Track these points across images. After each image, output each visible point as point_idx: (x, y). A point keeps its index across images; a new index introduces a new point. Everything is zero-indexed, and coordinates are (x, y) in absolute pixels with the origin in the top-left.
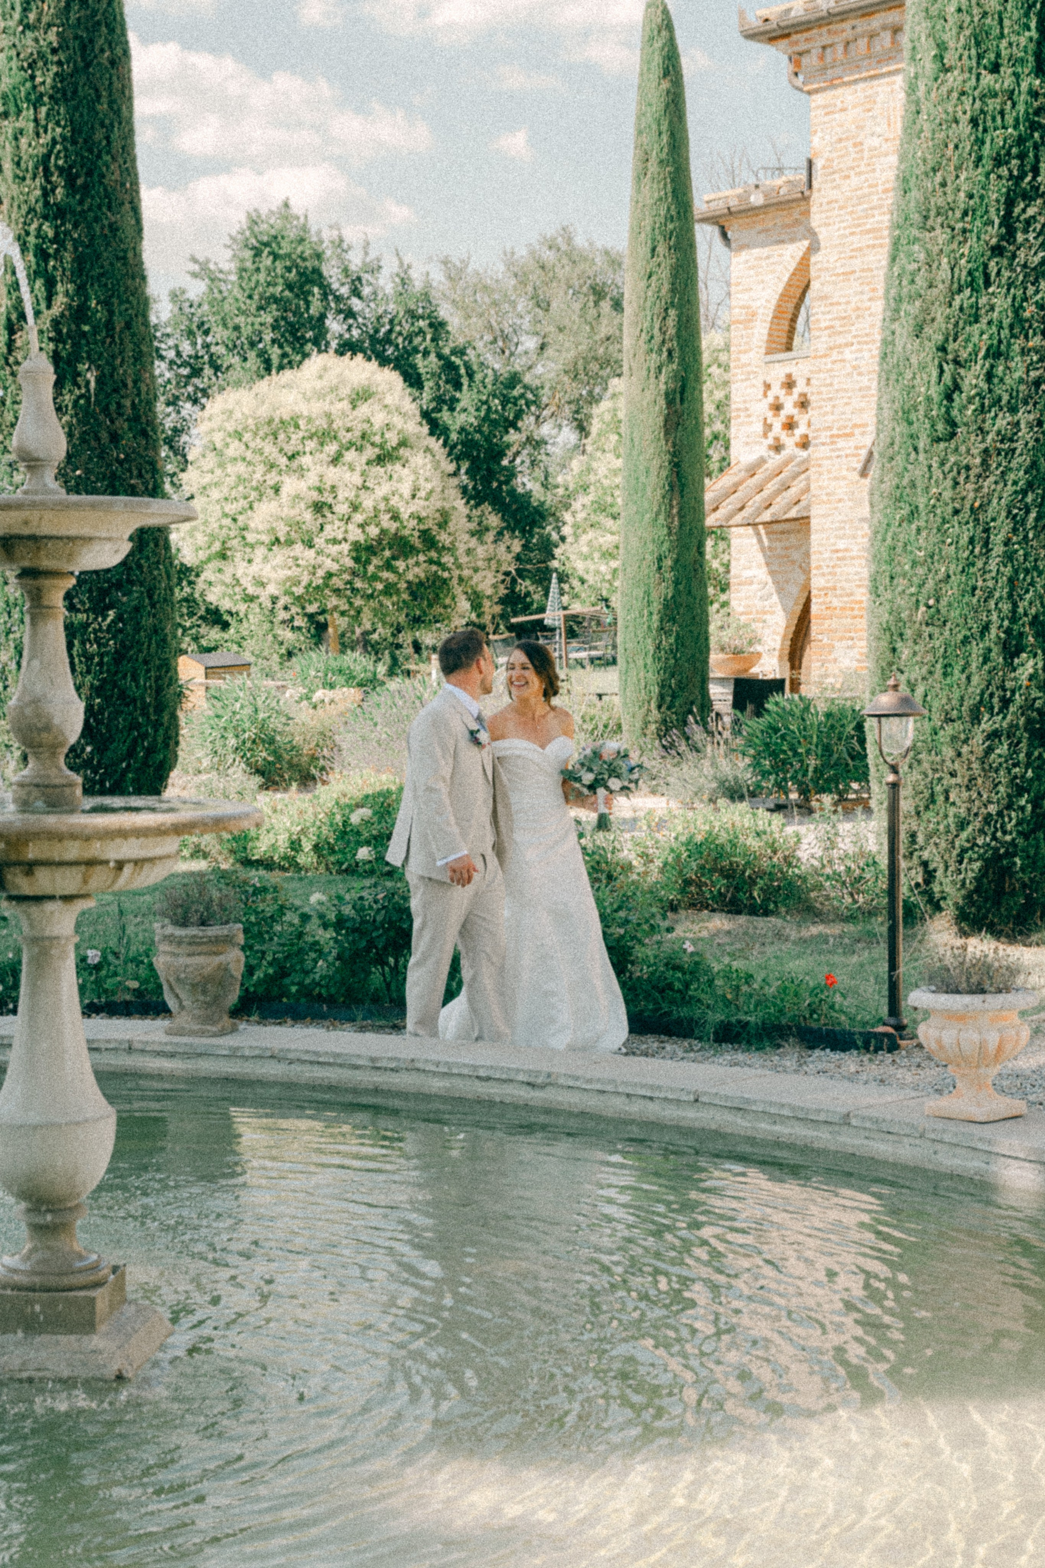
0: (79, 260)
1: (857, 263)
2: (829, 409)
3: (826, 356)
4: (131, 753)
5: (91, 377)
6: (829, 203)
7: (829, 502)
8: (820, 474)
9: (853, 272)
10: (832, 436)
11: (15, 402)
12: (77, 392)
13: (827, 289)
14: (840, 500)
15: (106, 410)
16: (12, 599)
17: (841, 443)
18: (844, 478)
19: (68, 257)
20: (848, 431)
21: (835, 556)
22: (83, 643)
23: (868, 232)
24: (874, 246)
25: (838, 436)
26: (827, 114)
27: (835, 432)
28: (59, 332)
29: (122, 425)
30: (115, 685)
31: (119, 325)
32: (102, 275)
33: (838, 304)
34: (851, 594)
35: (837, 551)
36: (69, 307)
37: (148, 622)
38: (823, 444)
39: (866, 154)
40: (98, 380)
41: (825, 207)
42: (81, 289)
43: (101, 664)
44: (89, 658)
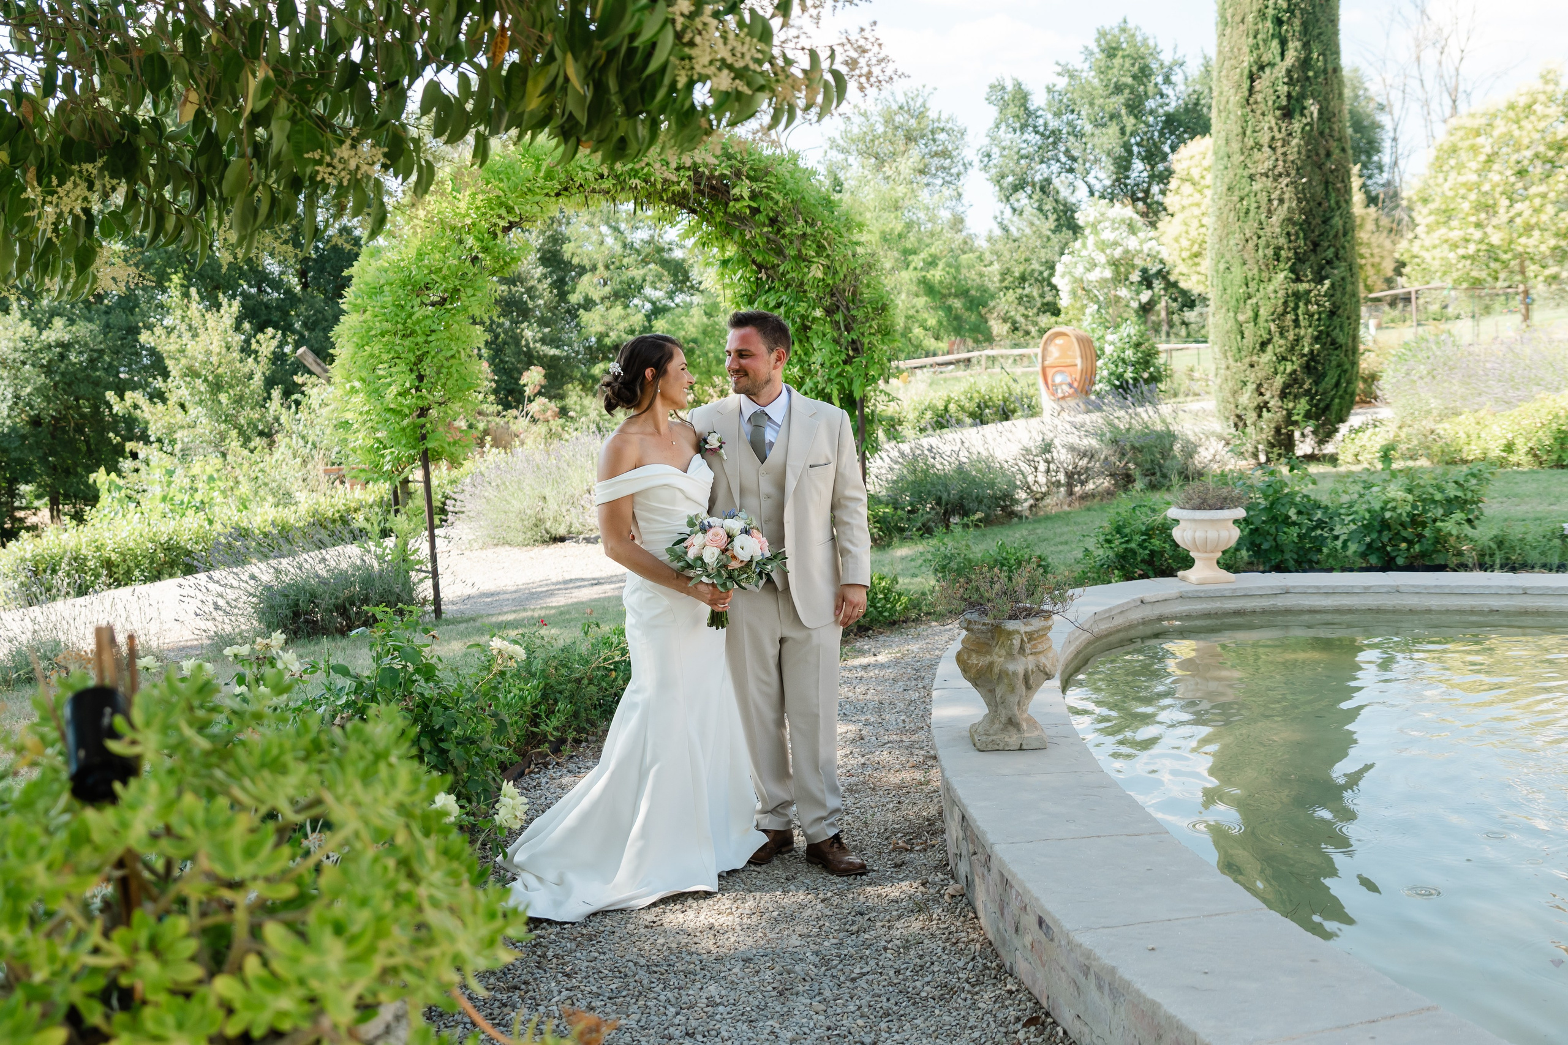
0: (1305, 25)
4: (1337, 385)
5: (1315, 109)
11: (1254, 131)
12: (1304, 121)
15: (1321, 133)
16: (1250, 275)
19: (1297, 22)
22: (1306, 304)
28: (1291, 78)
29: (1333, 145)
30: (1328, 335)
31: (1330, 70)
32: (1320, 34)
36: (1298, 59)
37: (1349, 288)
40: (1320, 112)
42: (1306, 45)
43: (1319, 319)
44: (1312, 315)
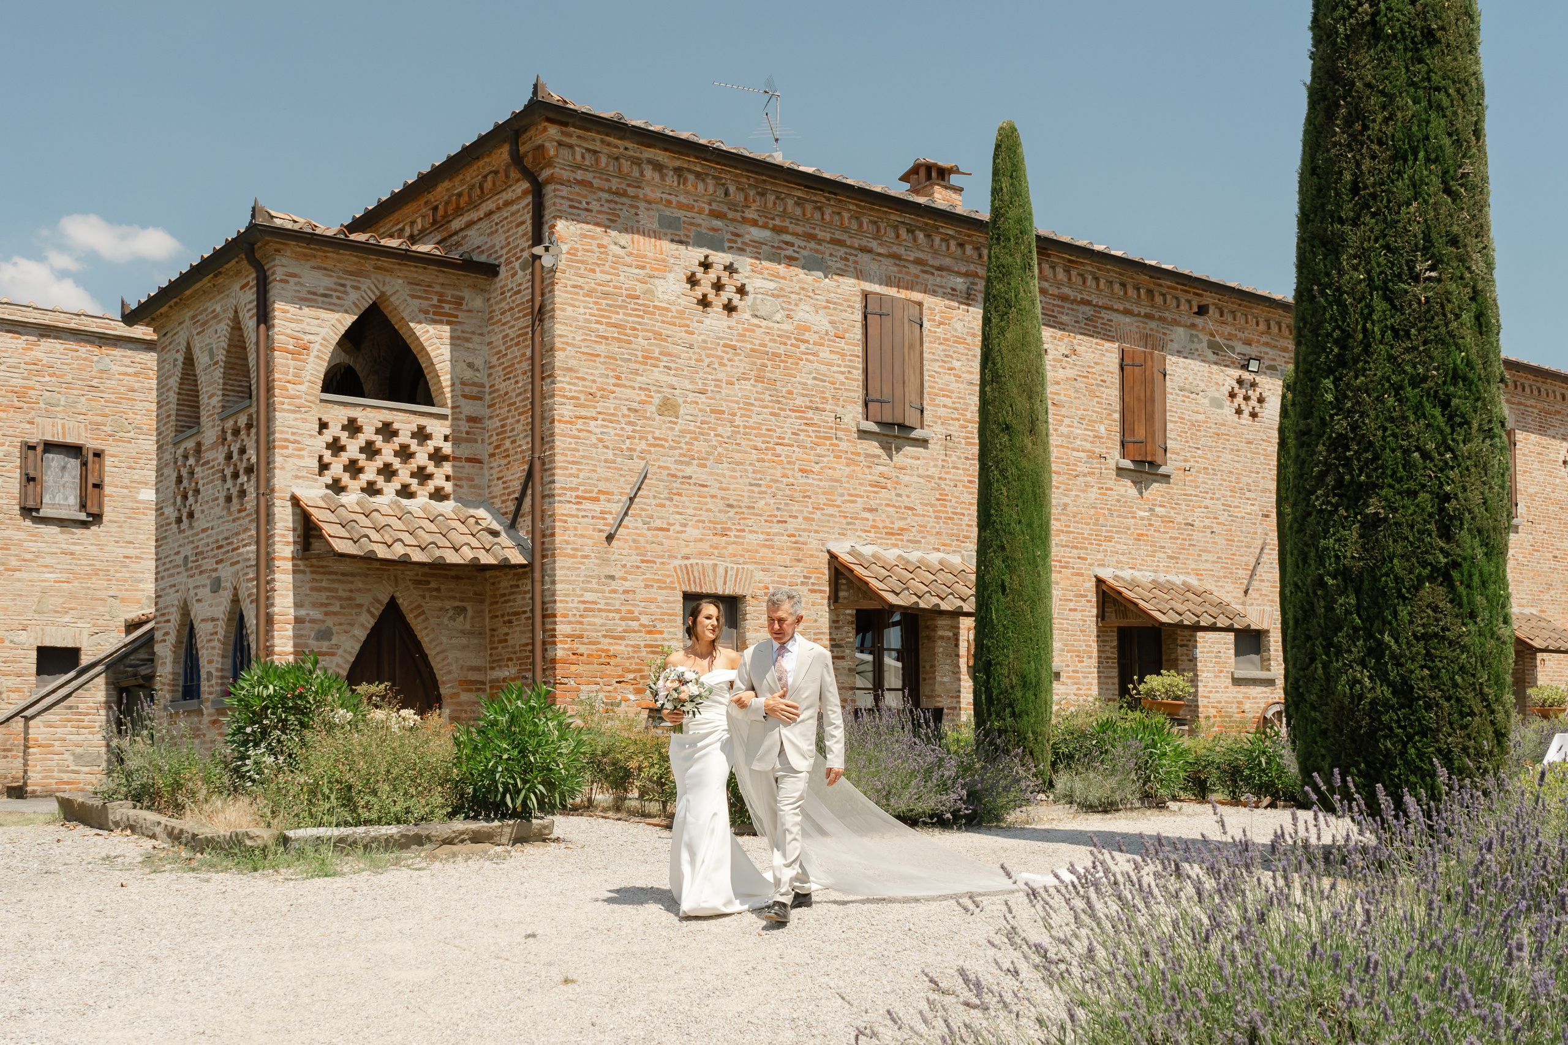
1: (601, 349)
2: (573, 471)
3: (571, 423)
6: (574, 286)
7: (574, 556)
8: (566, 529)
9: (598, 355)
10: (577, 497)
13: (572, 363)
14: (586, 557)
17: (587, 505)
18: (591, 538)
20: (594, 495)
21: (582, 606)
23: (615, 326)
24: (619, 340)
25: (585, 498)
26: (571, 207)
27: (580, 493)
33: (584, 379)
34: (599, 643)
35: (584, 602)
38: (570, 502)
39: (610, 258)
41: (569, 288)
